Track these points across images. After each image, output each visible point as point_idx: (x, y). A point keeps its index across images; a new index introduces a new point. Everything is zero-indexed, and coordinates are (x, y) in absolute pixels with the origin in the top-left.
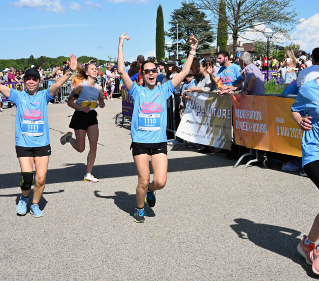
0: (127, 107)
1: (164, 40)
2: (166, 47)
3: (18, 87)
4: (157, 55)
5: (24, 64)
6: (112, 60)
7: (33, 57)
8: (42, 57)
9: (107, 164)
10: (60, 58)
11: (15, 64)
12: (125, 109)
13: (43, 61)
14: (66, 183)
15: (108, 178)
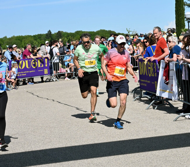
0: (146, 81)
1: (184, 10)
2: (185, 17)
3: (34, 63)
4: (177, 26)
5: (41, 40)
6: (131, 33)
7: (51, 33)
8: (59, 31)
9: (123, 139)
10: (77, 32)
11: (32, 40)
12: (144, 83)
13: (60, 36)
14: (81, 160)
15: (124, 154)
